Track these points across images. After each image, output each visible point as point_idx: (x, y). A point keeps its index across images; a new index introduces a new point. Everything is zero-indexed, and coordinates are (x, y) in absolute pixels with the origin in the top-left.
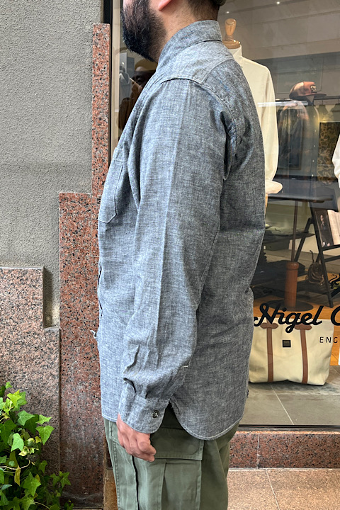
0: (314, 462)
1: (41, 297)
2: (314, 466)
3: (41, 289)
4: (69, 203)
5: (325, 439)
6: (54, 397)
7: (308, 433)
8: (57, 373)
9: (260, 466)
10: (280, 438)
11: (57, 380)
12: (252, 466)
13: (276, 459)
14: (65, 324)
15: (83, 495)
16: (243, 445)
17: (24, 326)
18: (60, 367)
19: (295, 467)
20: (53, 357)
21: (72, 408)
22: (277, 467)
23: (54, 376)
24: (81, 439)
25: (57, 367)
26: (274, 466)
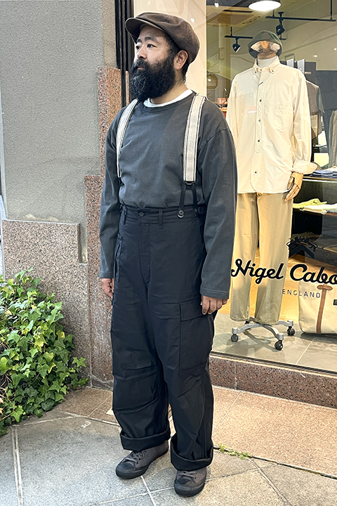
0: (279, 393)
1: (76, 243)
2: (279, 396)
3: (76, 237)
4: (89, 182)
5: (286, 375)
6: (86, 310)
7: (273, 367)
8: (87, 294)
9: (237, 389)
10: (251, 368)
11: (87, 298)
12: (232, 387)
13: (250, 385)
14: (91, 262)
15: (104, 380)
16: (224, 369)
17: (69, 261)
18: (89, 290)
19: (264, 393)
20: (84, 282)
21: (96, 319)
22: (251, 391)
23: (85, 295)
25: (87, 290)
26: (248, 390)
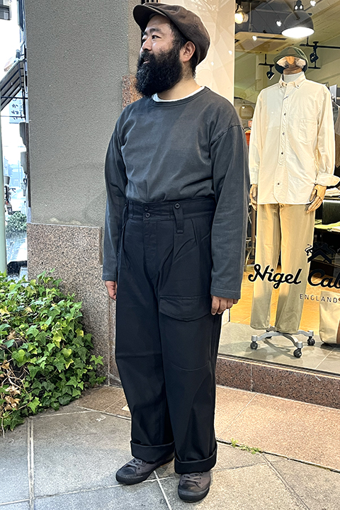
0: (294, 395)
3: (98, 240)
6: (105, 310)
7: (289, 370)
9: (253, 391)
10: (267, 370)
12: (247, 389)
13: (265, 387)
16: (241, 371)
17: (90, 263)
19: (279, 396)
22: (266, 394)
26: (263, 392)
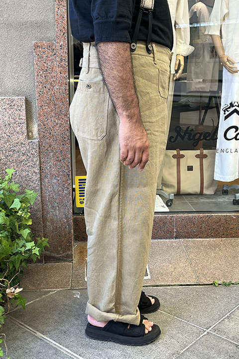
0: (213, 234)
1: (24, 118)
2: (212, 237)
4: (40, 49)
5: (220, 219)
6: (37, 188)
7: (209, 214)
8: (38, 171)
9: (176, 238)
10: (189, 219)
11: (38, 176)
12: (171, 238)
13: (187, 233)
14: (42, 137)
15: (59, 253)
16: (165, 223)
17: (14, 139)
18: (40, 167)
19: (199, 237)
20: (35, 160)
21: (49, 195)
22: (188, 238)
23: (36, 173)
24: (57, 216)
25: (38, 167)
26: (186, 237)
